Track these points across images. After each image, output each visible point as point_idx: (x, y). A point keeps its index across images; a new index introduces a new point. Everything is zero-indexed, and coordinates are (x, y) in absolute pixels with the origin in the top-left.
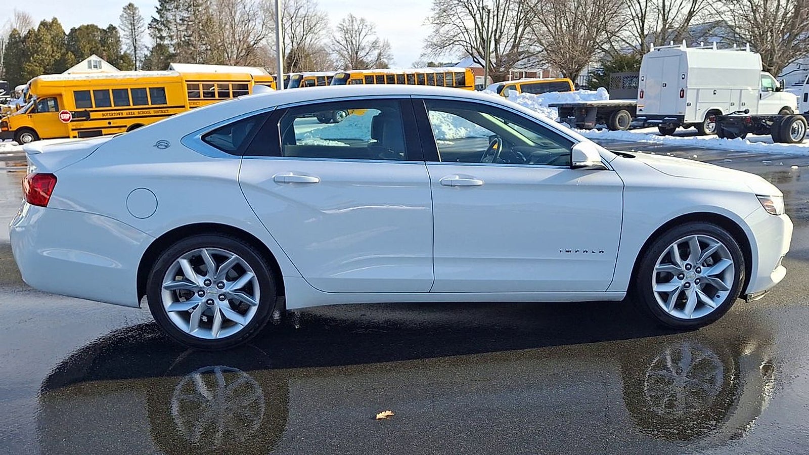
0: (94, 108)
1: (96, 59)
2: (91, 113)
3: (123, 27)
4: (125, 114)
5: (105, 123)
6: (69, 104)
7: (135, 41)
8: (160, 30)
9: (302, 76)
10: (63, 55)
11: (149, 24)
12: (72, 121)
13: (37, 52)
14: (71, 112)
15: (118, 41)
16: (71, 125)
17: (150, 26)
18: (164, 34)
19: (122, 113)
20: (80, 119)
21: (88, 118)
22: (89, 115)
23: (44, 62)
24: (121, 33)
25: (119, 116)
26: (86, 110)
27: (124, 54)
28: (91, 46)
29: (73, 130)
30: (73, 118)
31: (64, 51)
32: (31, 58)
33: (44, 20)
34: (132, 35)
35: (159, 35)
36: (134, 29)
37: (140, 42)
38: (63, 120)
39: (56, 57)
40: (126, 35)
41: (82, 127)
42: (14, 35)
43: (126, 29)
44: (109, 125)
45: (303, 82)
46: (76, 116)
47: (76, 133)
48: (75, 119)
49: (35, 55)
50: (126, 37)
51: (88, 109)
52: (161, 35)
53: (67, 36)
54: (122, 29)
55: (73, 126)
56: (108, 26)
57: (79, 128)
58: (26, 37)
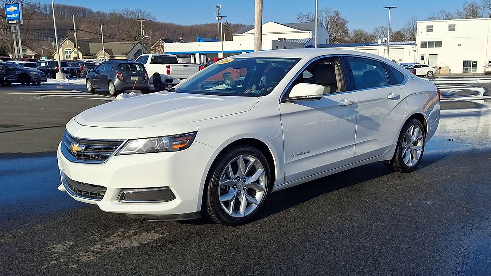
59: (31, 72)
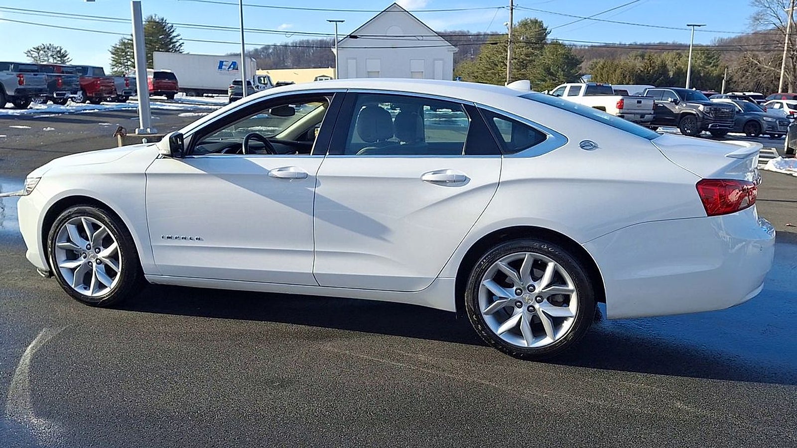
59: (764, 118)
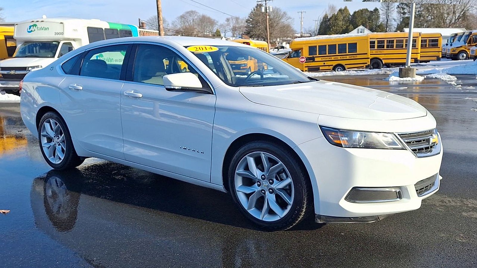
0: (318, 55)
1: (362, 28)
2: (315, 58)
3: (382, 9)
4: (333, 58)
5: (322, 64)
6: (306, 53)
7: (388, 16)
8: (403, 9)
9: (472, 32)
10: (347, 27)
11: (398, 6)
12: (306, 62)
13: (334, 26)
14: (305, 57)
15: (378, 17)
16: (305, 64)
17: (398, 7)
18: (406, 11)
19: (331, 58)
20: (309, 61)
21: (314, 61)
22: (314, 59)
23: (337, 31)
24: (381, 12)
25: (329, 60)
26: (313, 56)
27: (381, 24)
28: (363, 21)
29: (306, 67)
30: (306, 60)
31: (348, 24)
32: (331, 29)
33: (341, 8)
34: (387, 13)
35: (403, 12)
36: (389, 9)
37: (391, 16)
38: (301, 62)
39: (343, 28)
40: (384, 13)
41: (310, 66)
42: (326, 17)
43: (384, 10)
44: (324, 65)
45: (471, 36)
46: (309, 59)
47: (307, 69)
48: (307, 61)
49: (333, 27)
50: (383, 14)
51: (314, 56)
52: (404, 12)
53: (351, 16)
54: (381, 10)
55: (306, 65)
56: (374, 9)
57: (308, 66)
58: (331, 18)
